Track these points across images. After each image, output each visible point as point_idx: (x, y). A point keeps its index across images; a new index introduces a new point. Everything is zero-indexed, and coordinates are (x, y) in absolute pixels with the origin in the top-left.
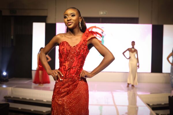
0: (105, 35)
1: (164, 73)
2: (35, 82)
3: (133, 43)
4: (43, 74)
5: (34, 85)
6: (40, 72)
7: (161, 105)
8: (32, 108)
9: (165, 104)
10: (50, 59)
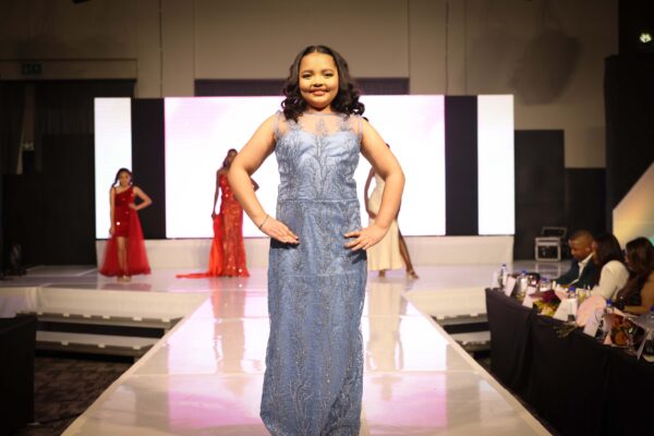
1: (482, 236)
2: (106, 272)
4: (128, 246)
5: (102, 279)
6: (121, 240)
7: (468, 317)
8: (102, 342)
9: (480, 316)
10: (147, 201)
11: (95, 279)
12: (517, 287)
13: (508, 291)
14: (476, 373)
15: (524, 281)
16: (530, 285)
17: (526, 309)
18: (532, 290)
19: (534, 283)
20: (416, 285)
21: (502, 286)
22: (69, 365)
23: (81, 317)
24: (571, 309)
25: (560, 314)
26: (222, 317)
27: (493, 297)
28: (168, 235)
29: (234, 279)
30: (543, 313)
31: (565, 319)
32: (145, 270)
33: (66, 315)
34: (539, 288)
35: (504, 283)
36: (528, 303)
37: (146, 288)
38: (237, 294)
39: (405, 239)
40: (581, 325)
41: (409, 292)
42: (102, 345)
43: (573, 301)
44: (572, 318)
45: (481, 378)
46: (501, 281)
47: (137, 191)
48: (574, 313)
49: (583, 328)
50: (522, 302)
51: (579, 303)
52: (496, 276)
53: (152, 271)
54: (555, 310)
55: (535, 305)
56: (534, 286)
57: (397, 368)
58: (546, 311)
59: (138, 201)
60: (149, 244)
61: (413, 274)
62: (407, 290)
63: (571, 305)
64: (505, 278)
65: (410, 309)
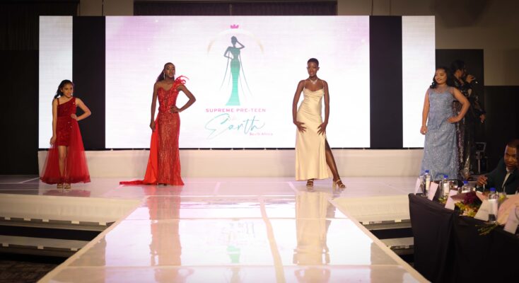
0: (243, 47)
1: (406, 148)
2: (47, 180)
3: (313, 64)
4: (68, 154)
5: (43, 186)
6: (62, 149)
7: (393, 223)
8: (41, 244)
9: (403, 222)
10: (88, 113)
11: (37, 186)
12: (439, 191)
13: (431, 196)
14: (400, 267)
15: (446, 186)
16: (452, 188)
17: (448, 211)
18: (454, 193)
19: (456, 187)
20: (343, 193)
21: (425, 191)
22: (8, 266)
23: (21, 220)
24: (492, 210)
25: (481, 215)
26: (158, 219)
27: (416, 202)
28: (107, 147)
29: (169, 187)
30: (464, 214)
31: (486, 218)
32: (85, 178)
33: (8, 218)
34: (460, 191)
35: (427, 188)
36: (450, 205)
37: (86, 194)
38: (172, 199)
39: (333, 151)
40: (502, 223)
41: (336, 199)
42: (41, 247)
43: (493, 201)
44: (492, 217)
45: (405, 271)
46: (424, 187)
47: (78, 102)
48: (494, 212)
49: (503, 226)
50: (444, 205)
51: (499, 204)
52: (419, 182)
53: (91, 179)
54: (476, 211)
55: (457, 207)
56: (456, 189)
57: (324, 262)
58: (467, 212)
59: (80, 112)
60: (89, 154)
61: (340, 183)
62: (335, 197)
63: (491, 205)
64: (428, 183)
65: (338, 213)
